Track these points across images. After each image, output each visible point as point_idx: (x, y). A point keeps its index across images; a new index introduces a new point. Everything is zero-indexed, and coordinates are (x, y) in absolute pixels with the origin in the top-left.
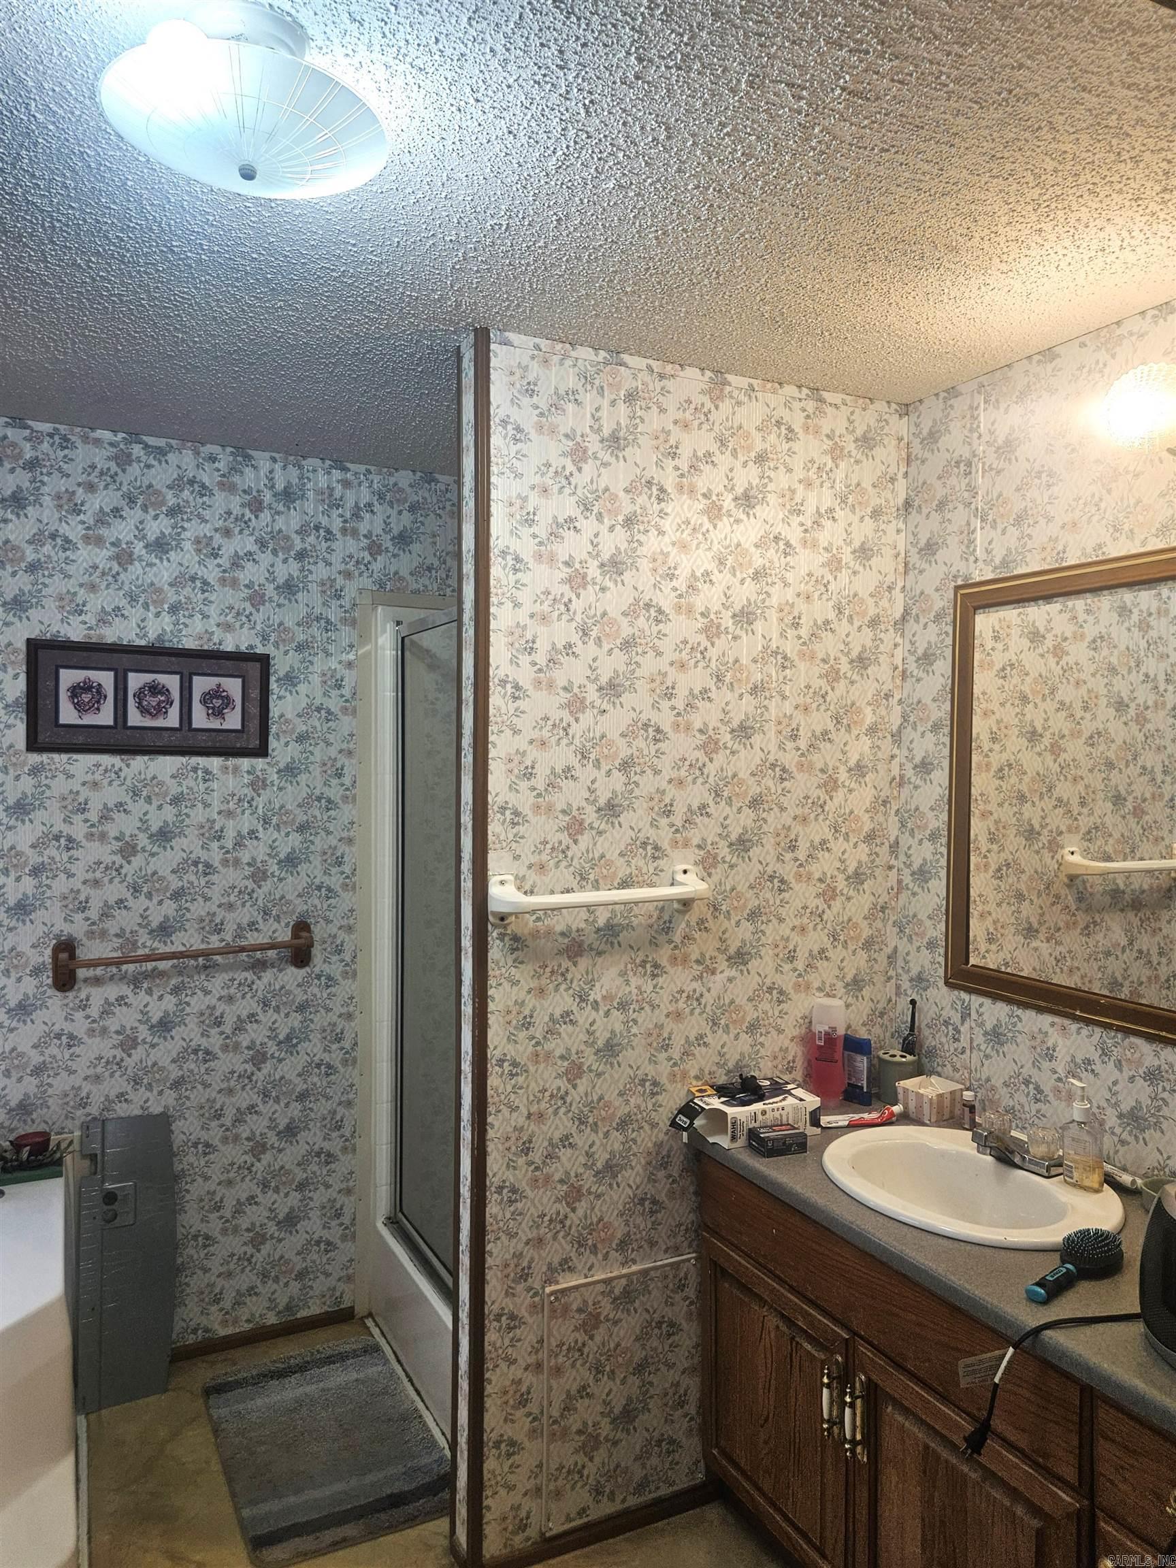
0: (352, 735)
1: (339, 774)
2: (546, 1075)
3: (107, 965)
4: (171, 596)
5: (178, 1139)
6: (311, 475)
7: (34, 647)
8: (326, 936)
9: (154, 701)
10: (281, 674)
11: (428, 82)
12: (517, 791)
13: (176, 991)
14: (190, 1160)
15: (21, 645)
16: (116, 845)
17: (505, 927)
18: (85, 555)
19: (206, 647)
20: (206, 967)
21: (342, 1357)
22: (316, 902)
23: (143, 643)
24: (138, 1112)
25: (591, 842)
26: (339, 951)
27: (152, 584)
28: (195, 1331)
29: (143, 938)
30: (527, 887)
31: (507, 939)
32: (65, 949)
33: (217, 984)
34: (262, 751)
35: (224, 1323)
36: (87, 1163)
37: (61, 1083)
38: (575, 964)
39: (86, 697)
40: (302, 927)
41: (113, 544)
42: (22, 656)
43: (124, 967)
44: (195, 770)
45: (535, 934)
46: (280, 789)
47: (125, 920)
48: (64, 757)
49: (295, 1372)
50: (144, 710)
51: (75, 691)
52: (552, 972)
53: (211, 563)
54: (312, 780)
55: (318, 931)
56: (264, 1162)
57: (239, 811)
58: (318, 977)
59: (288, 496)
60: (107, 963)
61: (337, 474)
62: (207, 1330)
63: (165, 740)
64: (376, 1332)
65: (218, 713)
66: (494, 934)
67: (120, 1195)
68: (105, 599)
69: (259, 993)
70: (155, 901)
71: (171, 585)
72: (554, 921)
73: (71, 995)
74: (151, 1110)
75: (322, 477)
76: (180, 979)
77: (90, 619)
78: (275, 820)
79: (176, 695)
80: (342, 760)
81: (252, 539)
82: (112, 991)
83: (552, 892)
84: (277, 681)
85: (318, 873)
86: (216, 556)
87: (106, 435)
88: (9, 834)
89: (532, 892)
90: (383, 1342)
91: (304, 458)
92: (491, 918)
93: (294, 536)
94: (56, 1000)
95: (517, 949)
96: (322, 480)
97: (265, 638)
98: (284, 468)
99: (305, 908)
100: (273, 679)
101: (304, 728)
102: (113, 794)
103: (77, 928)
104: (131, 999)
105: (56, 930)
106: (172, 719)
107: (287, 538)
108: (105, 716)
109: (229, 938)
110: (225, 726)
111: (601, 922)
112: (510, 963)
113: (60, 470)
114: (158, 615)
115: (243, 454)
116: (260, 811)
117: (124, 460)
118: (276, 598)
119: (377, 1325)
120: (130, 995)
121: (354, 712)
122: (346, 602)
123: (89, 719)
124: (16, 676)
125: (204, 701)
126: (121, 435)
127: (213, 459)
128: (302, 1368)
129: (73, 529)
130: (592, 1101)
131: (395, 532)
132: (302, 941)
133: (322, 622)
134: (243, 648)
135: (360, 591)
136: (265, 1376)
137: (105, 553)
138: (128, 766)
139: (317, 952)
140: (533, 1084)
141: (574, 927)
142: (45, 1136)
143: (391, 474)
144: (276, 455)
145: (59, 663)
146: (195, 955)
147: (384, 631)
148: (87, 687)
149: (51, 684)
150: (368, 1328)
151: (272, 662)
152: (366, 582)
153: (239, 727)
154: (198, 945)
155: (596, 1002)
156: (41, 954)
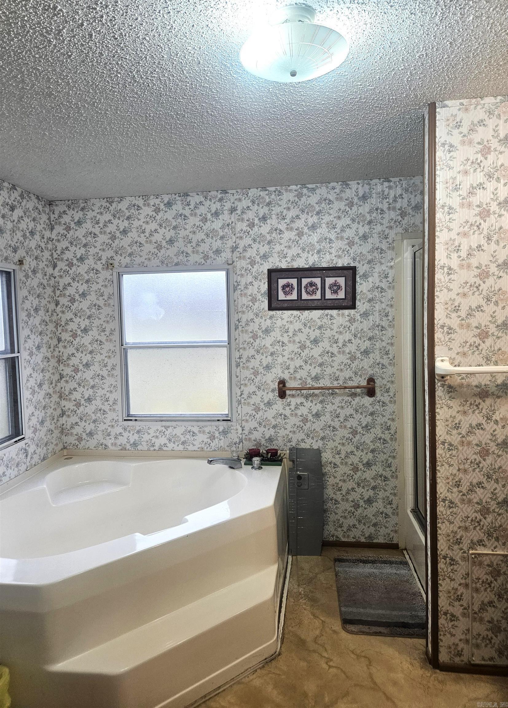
0: (392, 298)
1: (387, 315)
2: (468, 452)
3: (297, 390)
4: (318, 247)
5: (324, 460)
6: (374, 187)
7: (270, 271)
8: (382, 384)
9: (311, 289)
10: (361, 274)
11: (368, 7)
12: (450, 318)
13: (321, 402)
14: (328, 469)
15: (266, 272)
16: (299, 345)
17: (444, 381)
18: (287, 235)
19: (331, 266)
20: (332, 394)
21: (391, 563)
22: (377, 370)
23: (307, 267)
24: (309, 447)
25: (493, 342)
26: (388, 391)
27: (311, 243)
28: (333, 536)
29: (309, 380)
30: (456, 363)
31: (445, 387)
32: (282, 383)
33: (337, 400)
34: (353, 307)
35: (344, 536)
36: (292, 463)
37: (282, 433)
38: (484, 401)
39: (287, 289)
40: (371, 380)
41: (296, 229)
42: (266, 276)
43: (302, 391)
44: (327, 315)
45: (461, 386)
46: (361, 322)
47: (302, 374)
48: (281, 312)
49: (370, 563)
50: (308, 293)
51: (284, 287)
52: (471, 404)
53: (333, 231)
54: (375, 318)
55: (378, 382)
56: (358, 475)
57: (344, 331)
58: (379, 402)
59: (364, 198)
60: (297, 389)
61: (386, 184)
62: (337, 537)
63: (316, 304)
64: (407, 556)
65: (336, 292)
66: (438, 384)
67: (303, 477)
68: (294, 251)
69: (354, 406)
70: (313, 367)
71: (317, 242)
72: (472, 380)
73: (284, 400)
74: (313, 447)
75: (379, 186)
76: (323, 398)
77: (289, 259)
78: (359, 335)
79: (319, 286)
80: (388, 309)
81: (349, 219)
82: (299, 400)
83: (471, 366)
84: (360, 277)
85: (378, 357)
86: (334, 228)
87: (294, 187)
88: (263, 340)
89: (459, 366)
90: (410, 562)
91: (371, 180)
92: (436, 377)
93: (367, 214)
94: (280, 401)
95: (451, 392)
96: (379, 188)
97: (354, 260)
98: (363, 186)
99: (372, 372)
100: (357, 276)
101: (371, 296)
102: (298, 325)
103: (286, 376)
104: (305, 404)
105: (279, 376)
106: (318, 296)
107: (364, 216)
108: (294, 296)
109: (341, 383)
110: (338, 297)
111: (499, 381)
112: (447, 398)
113: (278, 204)
114: (312, 255)
115: (345, 184)
116: (353, 332)
117: (300, 196)
118: (359, 242)
119: (408, 554)
120: (305, 402)
121: (394, 288)
122: (390, 240)
123: (289, 298)
124: (264, 283)
125: (330, 288)
126: (299, 186)
127: (334, 188)
128: (373, 562)
129: (282, 226)
130: (495, 468)
131: (413, 205)
132: (370, 386)
133: (379, 250)
134: (345, 265)
135: (396, 234)
136: (358, 561)
137: (294, 233)
138: (302, 315)
139: (378, 391)
140: (461, 456)
141: (483, 384)
142: (276, 451)
143: (411, 179)
144: (359, 181)
145: (278, 277)
146: (329, 389)
147: (407, 251)
148: (287, 285)
149: (275, 285)
150: (404, 554)
151: (357, 269)
152: (400, 230)
153: (344, 297)
154: (329, 385)
155: (497, 421)
156: (274, 384)
